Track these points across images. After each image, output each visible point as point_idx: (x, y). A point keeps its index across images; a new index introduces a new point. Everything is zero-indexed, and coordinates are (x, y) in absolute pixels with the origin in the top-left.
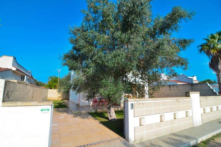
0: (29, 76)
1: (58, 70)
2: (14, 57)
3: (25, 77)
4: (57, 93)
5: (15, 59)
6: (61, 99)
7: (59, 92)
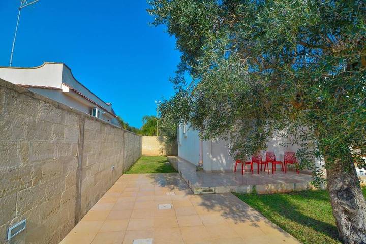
0: (105, 110)
1: (156, 102)
2: (64, 64)
3: (97, 110)
4: (158, 143)
5: (70, 70)
6: (164, 153)
7: (161, 140)
